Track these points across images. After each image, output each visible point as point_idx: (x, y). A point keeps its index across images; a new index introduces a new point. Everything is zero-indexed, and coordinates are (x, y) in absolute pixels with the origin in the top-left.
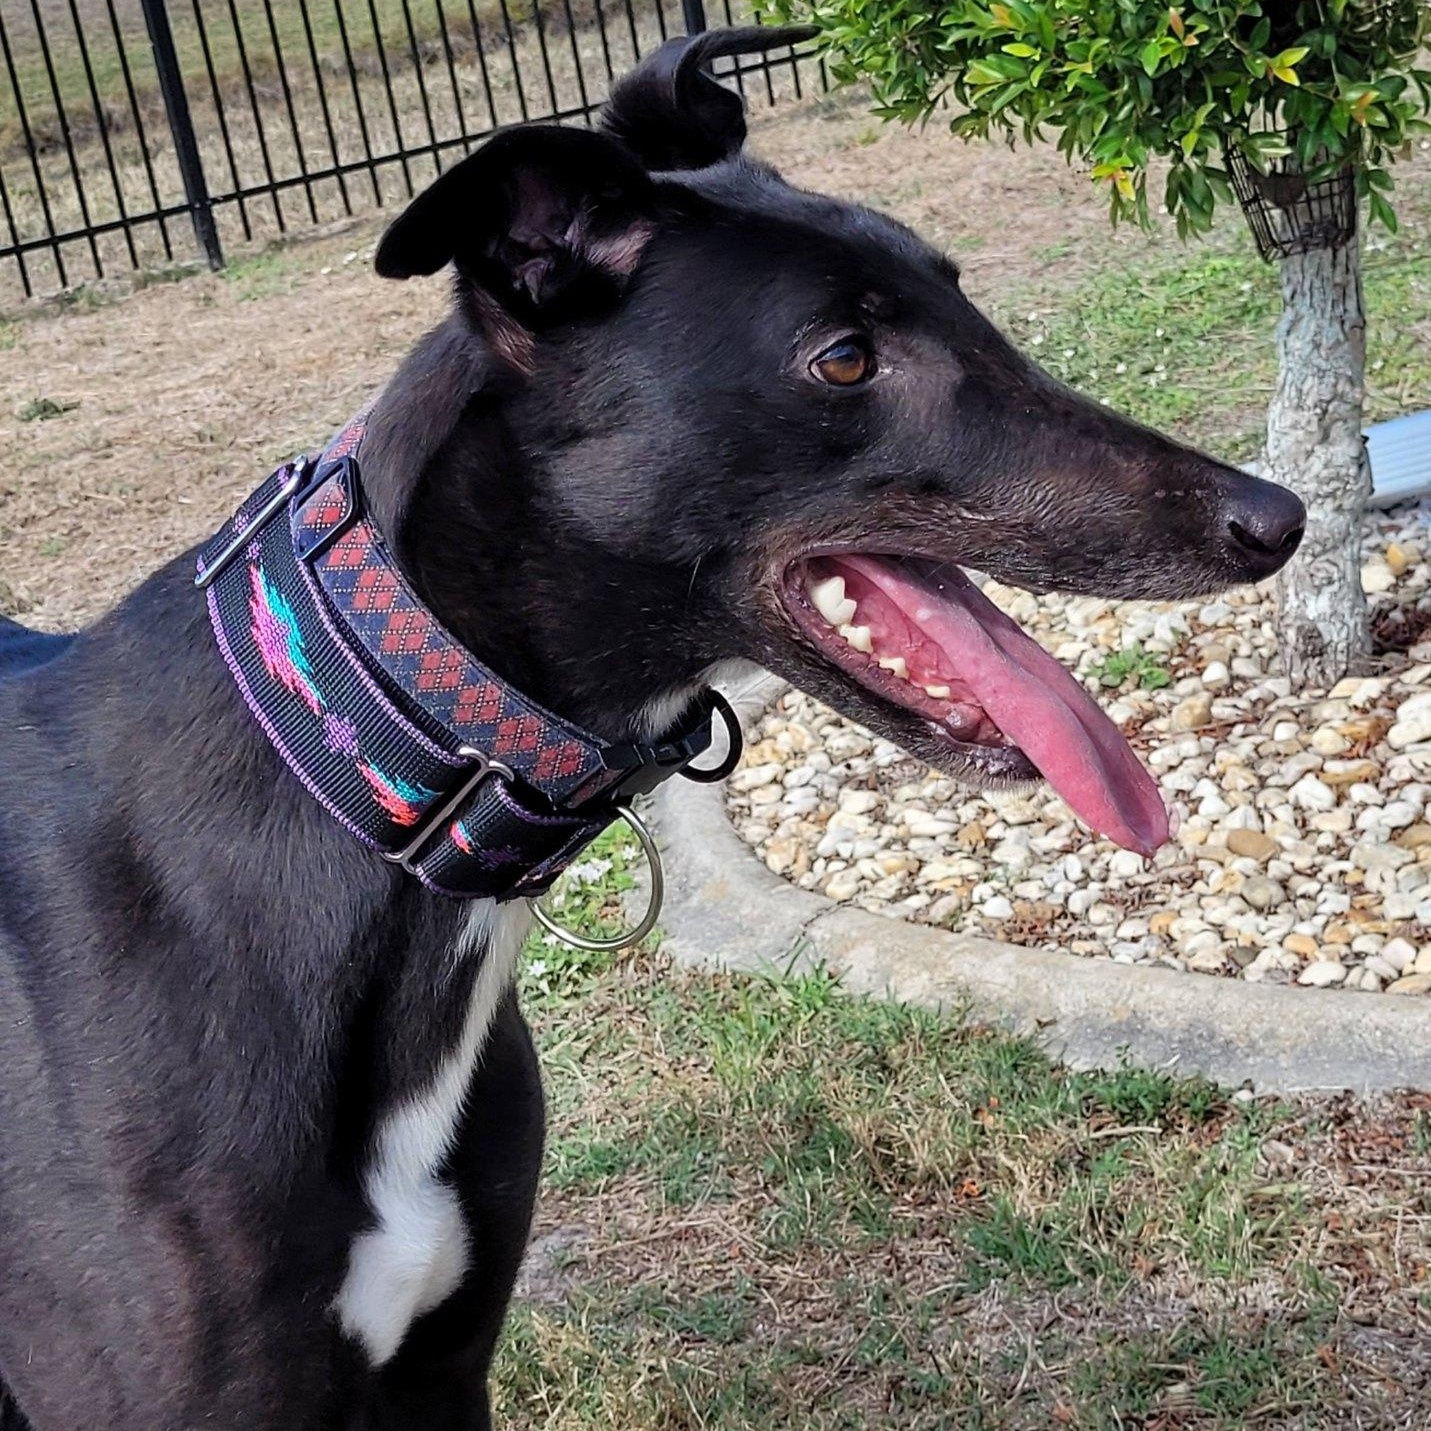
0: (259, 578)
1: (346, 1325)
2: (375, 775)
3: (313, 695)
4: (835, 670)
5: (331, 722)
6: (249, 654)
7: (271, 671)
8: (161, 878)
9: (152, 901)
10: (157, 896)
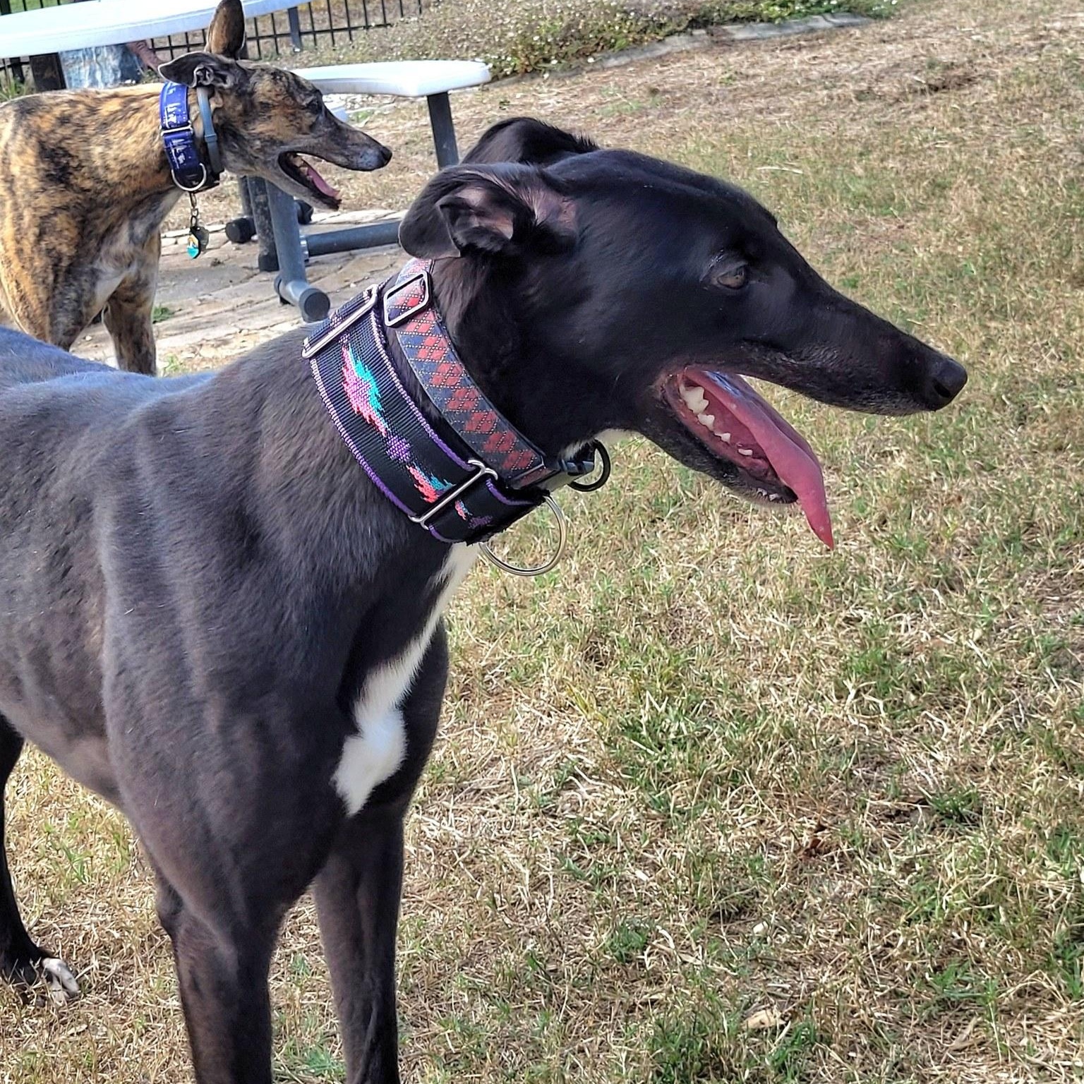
0: (348, 355)
1: (338, 790)
2: (417, 473)
3: (382, 425)
4: (688, 434)
5: (394, 442)
6: (339, 397)
7: (356, 409)
8: (261, 525)
9: (255, 538)
10: (258, 535)
